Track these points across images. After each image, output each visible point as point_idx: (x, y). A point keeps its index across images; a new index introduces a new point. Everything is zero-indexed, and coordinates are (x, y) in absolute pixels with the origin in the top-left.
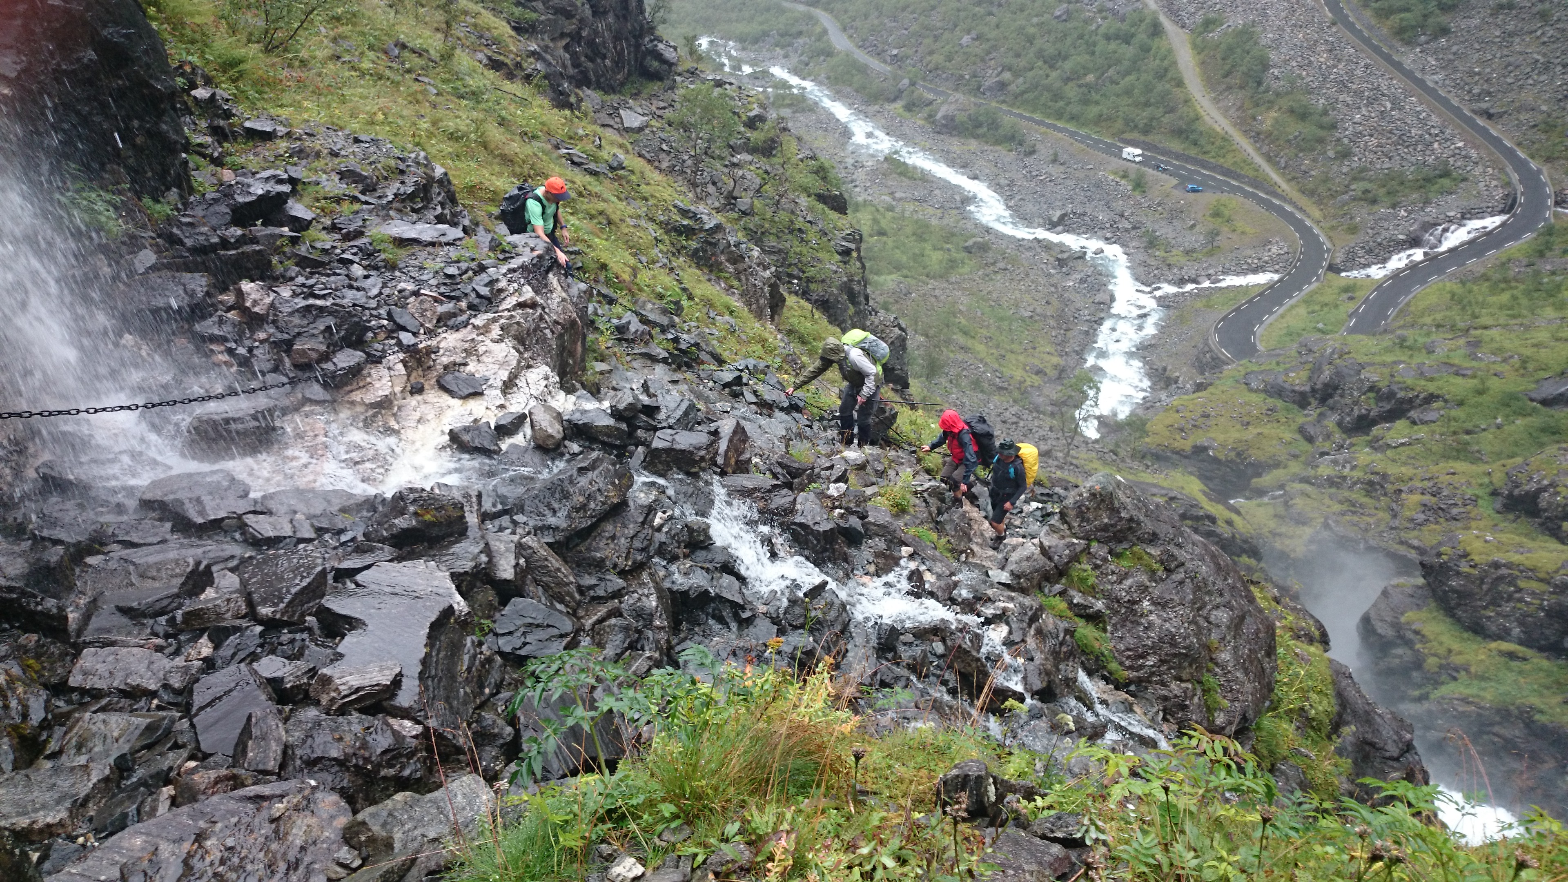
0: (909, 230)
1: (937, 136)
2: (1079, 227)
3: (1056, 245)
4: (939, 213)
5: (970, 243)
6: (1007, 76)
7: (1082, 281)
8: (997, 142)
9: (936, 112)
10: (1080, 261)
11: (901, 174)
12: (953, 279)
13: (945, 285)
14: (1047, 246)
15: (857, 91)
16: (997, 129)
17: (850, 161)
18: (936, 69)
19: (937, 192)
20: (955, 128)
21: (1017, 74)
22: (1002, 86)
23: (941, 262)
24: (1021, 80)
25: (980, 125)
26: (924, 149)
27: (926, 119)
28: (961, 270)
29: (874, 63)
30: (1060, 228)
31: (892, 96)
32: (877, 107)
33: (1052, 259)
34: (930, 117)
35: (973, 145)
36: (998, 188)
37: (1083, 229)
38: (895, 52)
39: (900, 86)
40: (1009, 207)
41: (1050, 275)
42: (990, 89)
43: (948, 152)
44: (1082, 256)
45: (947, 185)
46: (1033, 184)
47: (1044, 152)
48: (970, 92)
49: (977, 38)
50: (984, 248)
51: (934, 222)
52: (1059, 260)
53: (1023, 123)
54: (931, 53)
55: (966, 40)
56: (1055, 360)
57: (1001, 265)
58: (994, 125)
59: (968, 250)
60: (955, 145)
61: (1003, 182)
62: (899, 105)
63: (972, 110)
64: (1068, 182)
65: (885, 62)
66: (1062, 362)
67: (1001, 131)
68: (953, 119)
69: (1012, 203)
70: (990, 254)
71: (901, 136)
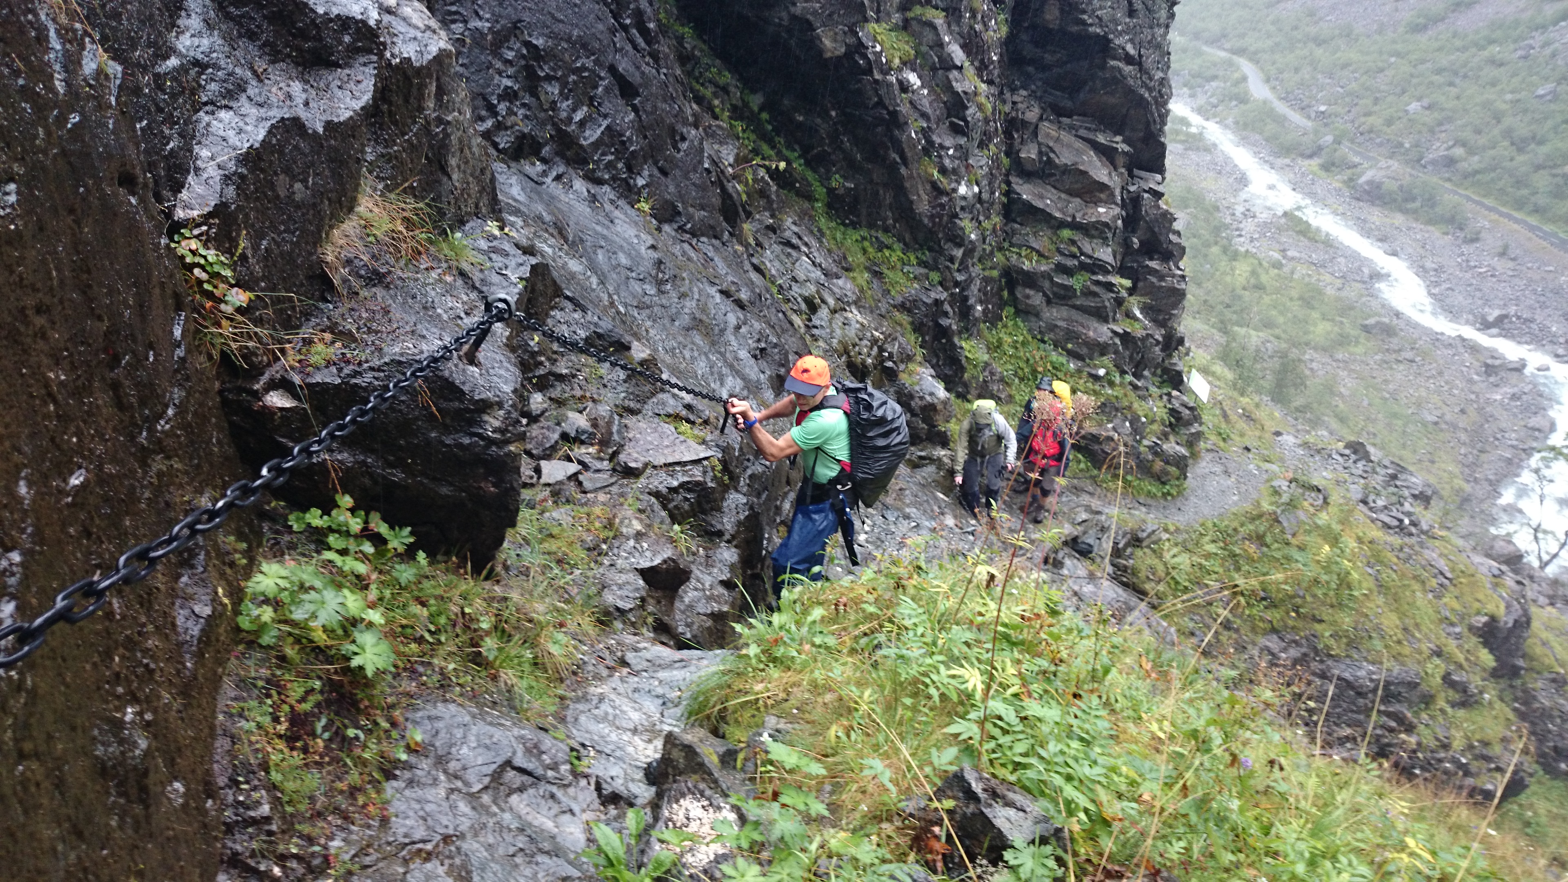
0: (1295, 294)
1: (1354, 202)
2: (1522, 335)
3: (1486, 349)
4: (1338, 283)
5: (1371, 321)
6: (1459, 151)
7: (1514, 397)
8: (1430, 222)
9: (1360, 176)
10: (1515, 374)
11: (1301, 233)
12: (1340, 356)
13: (1329, 361)
14: (1474, 348)
15: (1267, 140)
16: (1432, 207)
17: (1239, 209)
18: (1370, 131)
19: (1341, 260)
20: (1380, 197)
21: (1471, 151)
22: (1450, 162)
23: (1328, 333)
24: (1476, 158)
25: (1414, 199)
26: (1335, 213)
27: (1344, 182)
28: (1352, 349)
29: (1296, 117)
30: (1494, 331)
31: (1308, 152)
32: (1287, 161)
33: (1476, 364)
34: (1350, 182)
35: (1399, 219)
36: (1422, 271)
37: (1527, 338)
38: (1323, 108)
39: (1321, 142)
40: (1430, 294)
41: (1471, 381)
42: (1433, 162)
43: (1365, 221)
44: (1519, 368)
45: (1354, 256)
46: (1468, 275)
47: (1491, 241)
48: (1407, 162)
49: (1429, 108)
50: (1388, 331)
51: (1330, 291)
52: (1487, 366)
53: (1470, 206)
54: (1368, 114)
55: (1414, 106)
56: (1459, 483)
57: (1409, 355)
58: (1431, 201)
59: (1366, 329)
60: (1376, 216)
61: (1429, 265)
62: (1315, 163)
63: (1406, 181)
64: (1516, 281)
65: (1309, 117)
66: (1467, 488)
67: (1438, 210)
68: (1379, 186)
69: (1436, 291)
70: (1395, 340)
71: (1311, 195)
